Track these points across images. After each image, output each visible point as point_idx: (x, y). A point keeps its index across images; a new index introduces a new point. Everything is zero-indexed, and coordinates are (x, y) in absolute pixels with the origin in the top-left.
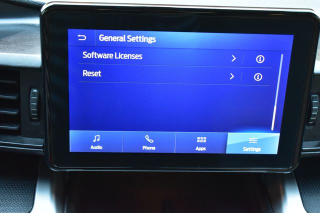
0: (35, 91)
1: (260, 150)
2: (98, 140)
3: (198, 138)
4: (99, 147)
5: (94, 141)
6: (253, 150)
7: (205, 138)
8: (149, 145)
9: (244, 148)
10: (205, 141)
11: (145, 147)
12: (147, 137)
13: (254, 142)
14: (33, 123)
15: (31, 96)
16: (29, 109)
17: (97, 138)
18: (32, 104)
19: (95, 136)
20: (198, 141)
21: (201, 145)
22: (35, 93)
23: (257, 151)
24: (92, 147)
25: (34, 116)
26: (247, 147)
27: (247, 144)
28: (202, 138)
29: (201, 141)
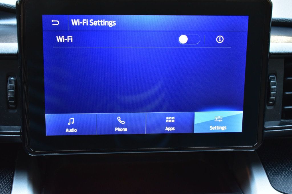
0: (12, 79)
1: (226, 129)
2: (73, 123)
3: (167, 118)
4: (74, 130)
5: (69, 124)
6: (219, 129)
7: (173, 118)
8: (121, 126)
9: (211, 127)
10: (173, 121)
11: (117, 129)
12: (119, 119)
13: (220, 121)
14: (11, 111)
15: (8, 83)
16: (7, 96)
17: (72, 121)
18: (10, 91)
19: (70, 119)
20: (167, 121)
21: (170, 125)
22: (12, 80)
23: (223, 129)
24: (67, 130)
25: (11, 104)
26: (214, 126)
27: (214, 123)
28: (170, 118)
29: (170, 121)
